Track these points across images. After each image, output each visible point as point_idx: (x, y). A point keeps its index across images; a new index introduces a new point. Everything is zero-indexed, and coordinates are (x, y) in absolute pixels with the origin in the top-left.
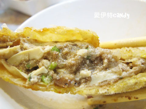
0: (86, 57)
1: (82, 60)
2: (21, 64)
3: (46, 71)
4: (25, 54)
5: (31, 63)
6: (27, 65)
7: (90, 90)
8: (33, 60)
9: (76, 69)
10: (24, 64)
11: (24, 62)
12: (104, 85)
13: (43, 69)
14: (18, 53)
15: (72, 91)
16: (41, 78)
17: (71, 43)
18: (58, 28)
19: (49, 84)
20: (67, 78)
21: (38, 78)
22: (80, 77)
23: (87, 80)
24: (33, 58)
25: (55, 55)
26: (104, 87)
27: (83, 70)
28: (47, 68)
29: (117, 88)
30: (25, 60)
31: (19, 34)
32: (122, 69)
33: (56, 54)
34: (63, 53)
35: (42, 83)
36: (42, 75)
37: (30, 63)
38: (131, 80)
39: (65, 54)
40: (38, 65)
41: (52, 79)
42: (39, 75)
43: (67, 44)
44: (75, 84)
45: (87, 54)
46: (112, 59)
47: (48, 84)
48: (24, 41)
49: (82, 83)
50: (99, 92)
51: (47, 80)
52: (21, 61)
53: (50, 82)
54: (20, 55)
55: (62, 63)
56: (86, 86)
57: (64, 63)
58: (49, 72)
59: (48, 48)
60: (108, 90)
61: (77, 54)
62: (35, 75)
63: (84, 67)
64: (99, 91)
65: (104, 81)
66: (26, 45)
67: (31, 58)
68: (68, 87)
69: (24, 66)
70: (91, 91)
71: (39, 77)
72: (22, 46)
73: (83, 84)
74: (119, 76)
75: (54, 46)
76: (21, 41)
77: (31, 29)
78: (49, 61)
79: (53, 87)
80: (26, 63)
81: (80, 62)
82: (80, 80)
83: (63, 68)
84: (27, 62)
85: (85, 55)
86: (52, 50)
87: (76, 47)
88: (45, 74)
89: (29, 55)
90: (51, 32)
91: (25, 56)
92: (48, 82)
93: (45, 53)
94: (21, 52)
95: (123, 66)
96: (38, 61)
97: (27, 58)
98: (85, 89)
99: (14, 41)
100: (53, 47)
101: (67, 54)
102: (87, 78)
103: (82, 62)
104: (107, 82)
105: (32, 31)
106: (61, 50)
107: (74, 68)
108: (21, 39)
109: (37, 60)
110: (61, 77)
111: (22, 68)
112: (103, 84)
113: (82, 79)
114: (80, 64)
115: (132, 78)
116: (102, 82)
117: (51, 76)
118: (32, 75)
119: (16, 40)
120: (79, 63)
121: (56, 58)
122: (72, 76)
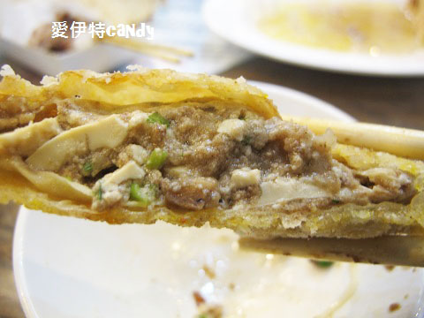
0: (241, 139)
1: (232, 146)
2: (67, 164)
3: (140, 173)
4: (75, 137)
5: (94, 158)
6: (84, 164)
7: (260, 216)
8: (100, 149)
9: (217, 166)
10: (76, 164)
11: (76, 158)
12: (294, 211)
13: (131, 168)
14: (54, 136)
15: (215, 219)
16: (129, 190)
17: (198, 105)
18: (153, 74)
19: (154, 204)
20: (200, 186)
21: (120, 191)
22: (233, 185)
23: (250, 192)
24: (99, 146)
25: (157, 133)
26: (295, 215)
27: (237, 168)
28: (142, 165)
29: (327, 222)
30: (77, 153)
31: (48, 91)
32: (341, 179)
33: (160, 131)
34: (178, 130)
35: (132, 203)
36: (130, 181)
37: (94, 160)
38: (361, 212)
39: (186, 133)
40: (114, 161)
41: (160, 190)
42: (122, 183)
43: (187, 107)
44: (221, 201)
45: (244, 131)
46: (312, 152)
47: (149, 203)
48: (67, 106)
49: (238, 200)
50: (281, 223)
51: (147, 193)
52: (68, 155)
53: (154, 198)
54: (62, 140)
55: (178, 151)
56: (249, 206)
57: (186, 153)
58: (147, 174)
59: (137, 117)
60: (303, 223)
61: (218, 131)
62: (113, 182)
63: (241, 163)
64: (283, 222)
65: (295, 201)
66: (75, 115)
67: (93, 147)
68: (204, 208)
69: (77, 168)
70: (262, 220)
71: (123, 188)
72: (63, 119)
73: (241, 201)
74: (331, 196)
75: (153, 112)
76: (59, 107)
77: (82, 76)
78: (145, 147)
79: (164, 211)
80: (82, 161)
81: (226, 149)
82: (233, 192)
83: (182, 164)
84: (83, 158)
85: (238, 135)
86: (148, 120)
87: (212, 114)
88: (138, 180)
89: (87, 139)
90: (134, 83)
91: (78, 143)
92: (150, 198)
93: (130, 130)
94: (63, 134)
95: (345, 174)
96: (114, 153)
97: (82, 147)
98: (247, 215)
99: (37, 109)
100: (150, 114)
101: (189, 131)
102: (250, 188)
103: (232, 151)
104: (303, 204)
105: (84, 82)
106: (173, 122)
107: (214, 165)
108: (57, 101)
109: (112, 150)
110: (184, 184)
111: (70, 174)
112: (292, 207)
113: (238, 190)
114: (227, 155)
115: (365, 207)
116: (289, 203)
117: (154, 183)
118: (103, 185)
119: (42, 108)
120: (224, 153)
121: (159, 139)
122: (210, 181)
